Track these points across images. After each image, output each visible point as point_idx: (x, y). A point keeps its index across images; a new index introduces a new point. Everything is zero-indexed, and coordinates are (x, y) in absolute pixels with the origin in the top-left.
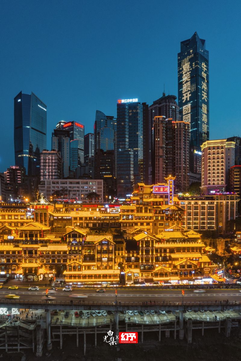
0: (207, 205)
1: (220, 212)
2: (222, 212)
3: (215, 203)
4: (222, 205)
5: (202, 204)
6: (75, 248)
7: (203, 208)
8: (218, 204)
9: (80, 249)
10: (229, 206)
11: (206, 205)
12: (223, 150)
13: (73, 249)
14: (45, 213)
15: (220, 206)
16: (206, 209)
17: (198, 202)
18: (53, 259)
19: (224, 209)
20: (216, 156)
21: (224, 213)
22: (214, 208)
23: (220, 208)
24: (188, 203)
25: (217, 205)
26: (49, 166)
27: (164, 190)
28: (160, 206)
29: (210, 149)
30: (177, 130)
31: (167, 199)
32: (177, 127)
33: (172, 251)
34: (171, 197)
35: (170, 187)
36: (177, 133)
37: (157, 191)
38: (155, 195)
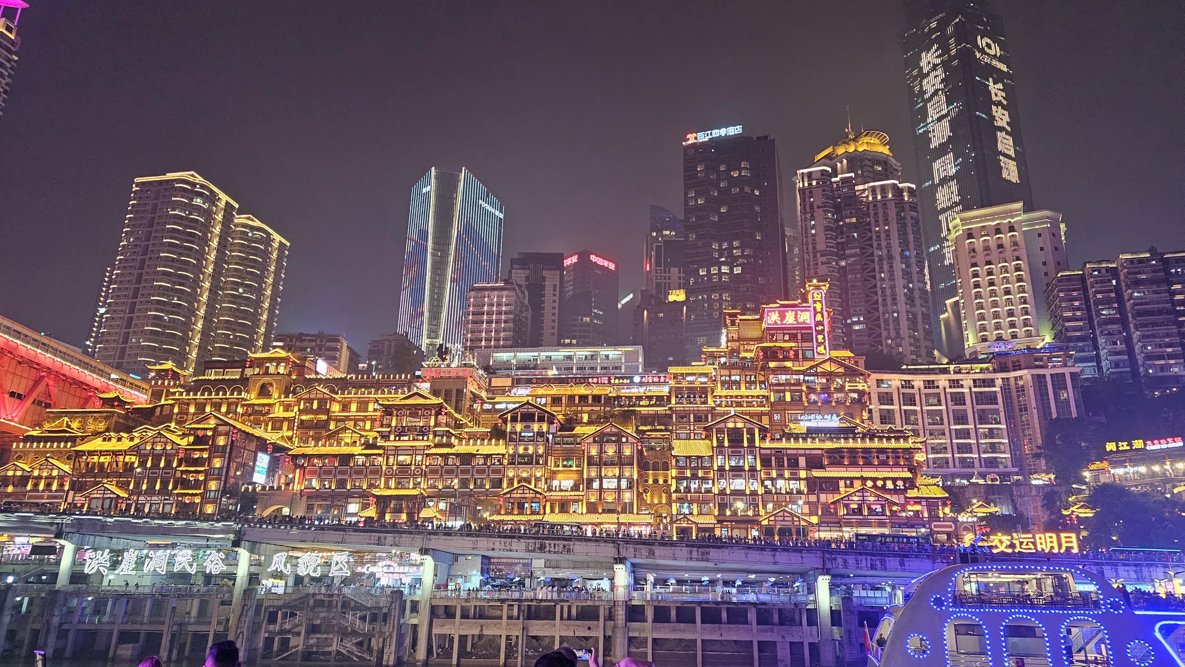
0: (970, 388)
2: (1025, 410)
3: (999, 382)
4: (1023, 387)
5: (950, 387)
6: (526, 449)
7: (959, 399)
8: (1009, 385)
9: (541, 451)
10: (1049, 386)
11: (966, 390)
12: (1016, 233)
13: (521, 450)
14: (457, 390)
15: (1018, 391)
16: (968, 401)
17: (938, 381)
18: (462, 479)
19: (1033, 397)
20: (995, 254)
21: (1035, 411)
22: (995, 399)
23: (1018, 398)
24: (903, 383)
25: (1005, 389)
26: (489, 322)
27: (796, 320)
28: (789, 364)
29: (970, 236)
30: (875, 206)
31: (809, 344)
32: (875, 198)
33: (814, 462)
34: (820, 337)
35: (815, 308)
36: (876, 214)
37: (775, 323)
38: (771, 332)
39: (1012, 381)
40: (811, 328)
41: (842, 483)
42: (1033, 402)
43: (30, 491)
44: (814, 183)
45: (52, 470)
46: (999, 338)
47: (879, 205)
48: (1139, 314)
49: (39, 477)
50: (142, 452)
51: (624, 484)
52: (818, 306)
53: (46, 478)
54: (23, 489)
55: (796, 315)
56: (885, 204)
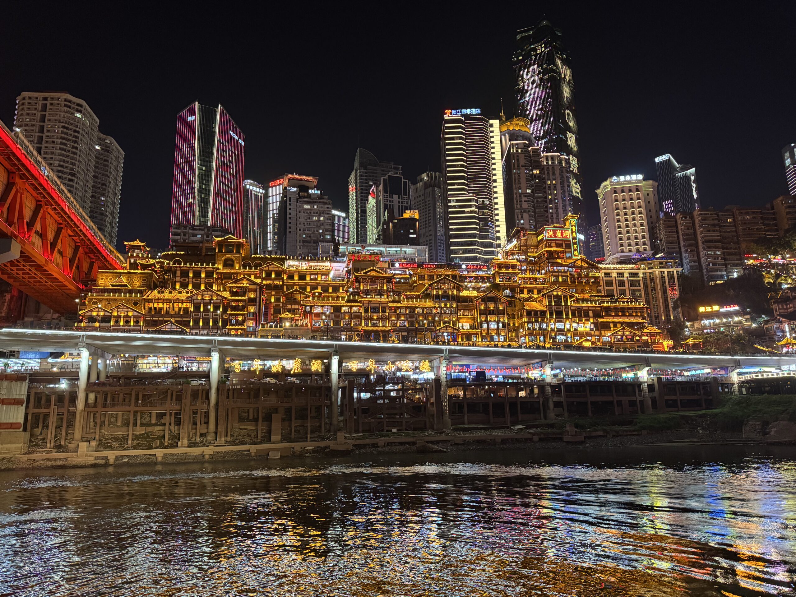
0: (627, 278)
1: (652, 290)
2: (655, 290)
3: (641, 275)
4: (653, 278)
6: (446, 304)
8: (646, 277)
9: (454, 306)
10: (666, 278)
11: (625, 279)
12: (639, 193)
13: (443, 305)
15: (651, 280)
16: (627, 285)
19: (658, 284)
20: (628, 204)
21: (659, 291)
22: (639, 284)
23: (651, 283)
25: (644, 278)
27: (562, 235)
28: (559, 261)
29: (615, 192)
30: (548, 168)
31: (569, 250)
32: (547, 163)
33: (597, 315)
34: (575, 246)
35: (572, 230)
36: (548, 173)
37: (551, 236)
38: (549, 242)
39: (648, 275)
40: (570, 241)
41: (612, 325)
42: (659, 286)
43: (113, 326)
44: (520, 151)
45: (127, 312)
46: (638, 251)
47: (550, 168)
48: (706, 242)
49: (119, 317)
50: (195, 301)
51: (500, 325)
52: (574, 228)
53: (124, 317)
54: (107, 325)
55: (562, 232)
56: (553, 168)
